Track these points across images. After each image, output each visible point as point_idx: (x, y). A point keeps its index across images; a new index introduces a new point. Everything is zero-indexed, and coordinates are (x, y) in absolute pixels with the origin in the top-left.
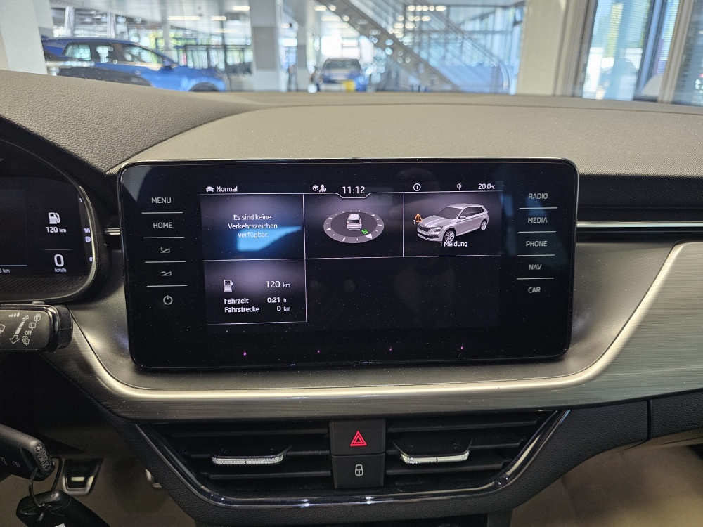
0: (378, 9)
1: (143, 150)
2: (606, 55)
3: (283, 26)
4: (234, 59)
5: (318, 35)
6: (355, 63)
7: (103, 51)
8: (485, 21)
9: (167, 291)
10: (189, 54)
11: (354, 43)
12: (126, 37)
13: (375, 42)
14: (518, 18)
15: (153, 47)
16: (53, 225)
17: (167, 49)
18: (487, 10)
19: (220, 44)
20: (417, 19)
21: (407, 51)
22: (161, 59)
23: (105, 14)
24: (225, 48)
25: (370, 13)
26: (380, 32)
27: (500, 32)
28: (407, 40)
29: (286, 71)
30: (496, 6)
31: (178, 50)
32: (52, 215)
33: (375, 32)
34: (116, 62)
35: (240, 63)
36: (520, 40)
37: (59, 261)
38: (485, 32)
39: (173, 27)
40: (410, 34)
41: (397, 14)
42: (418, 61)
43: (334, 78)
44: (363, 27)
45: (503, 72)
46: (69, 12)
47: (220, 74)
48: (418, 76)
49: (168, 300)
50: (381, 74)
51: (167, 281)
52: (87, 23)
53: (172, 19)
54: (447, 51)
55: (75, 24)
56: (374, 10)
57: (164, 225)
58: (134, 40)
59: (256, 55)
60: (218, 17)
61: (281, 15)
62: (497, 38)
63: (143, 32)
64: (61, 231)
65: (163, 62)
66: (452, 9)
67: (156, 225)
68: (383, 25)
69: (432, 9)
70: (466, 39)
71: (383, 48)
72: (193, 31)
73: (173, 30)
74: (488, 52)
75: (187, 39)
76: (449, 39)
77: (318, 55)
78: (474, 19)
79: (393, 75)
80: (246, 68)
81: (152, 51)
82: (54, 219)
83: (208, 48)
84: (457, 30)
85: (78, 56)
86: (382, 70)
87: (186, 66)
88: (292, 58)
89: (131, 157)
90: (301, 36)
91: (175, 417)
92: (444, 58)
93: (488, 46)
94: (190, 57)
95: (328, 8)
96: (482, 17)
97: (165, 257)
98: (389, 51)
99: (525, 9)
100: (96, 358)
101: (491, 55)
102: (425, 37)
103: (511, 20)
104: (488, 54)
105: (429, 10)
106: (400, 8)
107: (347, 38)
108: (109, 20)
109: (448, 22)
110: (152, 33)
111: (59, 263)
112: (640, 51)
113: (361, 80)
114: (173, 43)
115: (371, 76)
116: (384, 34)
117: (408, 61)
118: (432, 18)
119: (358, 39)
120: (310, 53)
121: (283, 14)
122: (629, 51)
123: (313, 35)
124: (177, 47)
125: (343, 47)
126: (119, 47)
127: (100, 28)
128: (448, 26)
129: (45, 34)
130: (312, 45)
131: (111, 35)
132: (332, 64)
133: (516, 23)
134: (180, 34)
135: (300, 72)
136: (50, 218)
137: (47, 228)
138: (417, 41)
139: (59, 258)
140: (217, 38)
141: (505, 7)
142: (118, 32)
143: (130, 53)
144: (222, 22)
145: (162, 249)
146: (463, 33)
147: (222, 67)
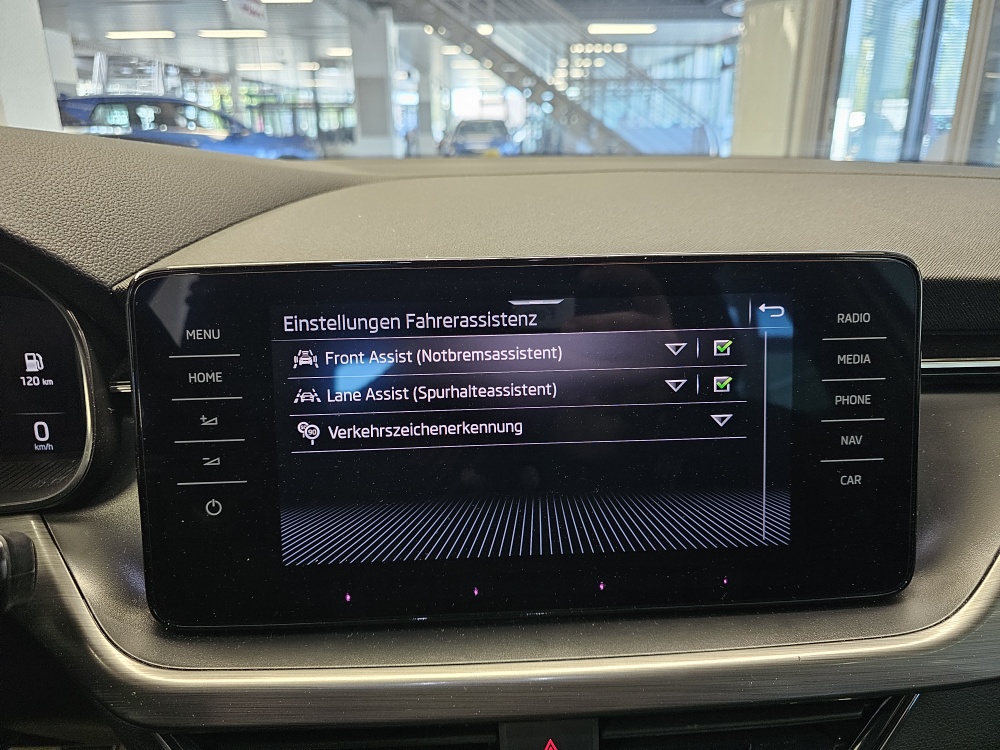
0: (531, 50)
1: (179, 249)
2: (855, 109)
3: (398, 76)
4: (330, 122)
5: (447, 87)
6: (500, 125)
7: (147, 114)
8: (682, 65)
9: (211, 492)
10: (268, 116)
11: (497, 97)
12: (178, 95)
13: (528, 97)
14: (728, 60)
15: (216, 107)
16: (32, 374)
17: (236, 109)
18: (683, 50)
19: (311, 102)
20: (587, 63)
21: (573, 108)
22: (228, 124)
23: (150, 63)
24: (317, 107)
25: (519, 55)
26: (535, 83)
27: (704, 80)
28: (573, 93)
29: (403, 139)
30: (695, 45)
31: (252, 112)
32: (30, 358)
33: (528, 82)
34: (165, 129)
35: (339, 129)
36: (732, 91)
37: (42, 432)
38: (682, 80)
39: (244, 80)
40: (577, 83)
41: (558, 57)
42: (589, 120)
43: (470, 148)
44: (511, 75)
45: (708, 134)
46: (99, 61)
47: (310, 142)
48: (590, 141)
49: (213, 507)
50: (537, 141)
51: (212, 473)
52: (124, 76)
53: (243, 68)
54: (629, 107)
55: (108, 76)
56: (525, 52)
57: (207, 377)
58: (190, 97)
59: (361, 116)
60: (308, 64)
61: (396, 61)
62: (699, 88)
63: (203, 87)
64: (44, 382)
65: (232, 128)
66: (636, 50)
67: (194, 378)
68: (538, 71)
69: (607, 49)
70: (655, 90)
71: (540, 103)
72: (272, 85)
73: (245, 83)
74: (686, 107)
75: (265, 96)
76: (631, 91)
77: (448, 115)
78: (666, 62)
79: (554, 140)
80: (347, 135)
81: (216, 113)
82: (34, 364)
83: (294, 108)
84: (643, 77)
85: (111, 121)
86: (538, 134)
87: (262, 134)
88: (412, 121)
89: (156, 261)
90: (424, 89)
91: (223, 722)
92: (625, 117)
93: (686, 99)
94: (268, 121)
95: (462, 51)
96: (678, 60)
97: (209, 432)
98: (548, 108)
99: (739, 48)
100: (87, 612)
101: (691, 110)
102: (597, 88)
103: (717, 63)
104: (686, 110)
105: (603, 52)
106: (562, 48)
107: (488, 92)
108: (155, 71)
109: (629, 65)
110: (215, 88)
111: (42, 434)
112: (904, 103)
113: (508, 149)
114: (245, 101)
115: (522, 143)
116: (540, 85)
117: (576, 121)
118: (606, 60)
119: (502, 93)
120: (437, 114)
121: (399, 60)
122: (887, 103)
123: (441, 89)
124: (250, 108)
125: (482, 104)
126: (169, 108)
127: (143, 82)
128: (630, 72)
129: (66, 91)
130: (439, 101)
131: (158, 90)
132: (467, 127)
133: (724, 67)
134: (255, 89)
135: (423, 139)
136: (28, 361)
137: (23, 378)
138: (587, 94)
139: (41, 428)
140: (306, 93)
141: (709, 45)
142: (169, 88)
143: (184, 115)
144: (313, 72)
145: (203, 418)
146: (651, 81)
147: (313, 133)
